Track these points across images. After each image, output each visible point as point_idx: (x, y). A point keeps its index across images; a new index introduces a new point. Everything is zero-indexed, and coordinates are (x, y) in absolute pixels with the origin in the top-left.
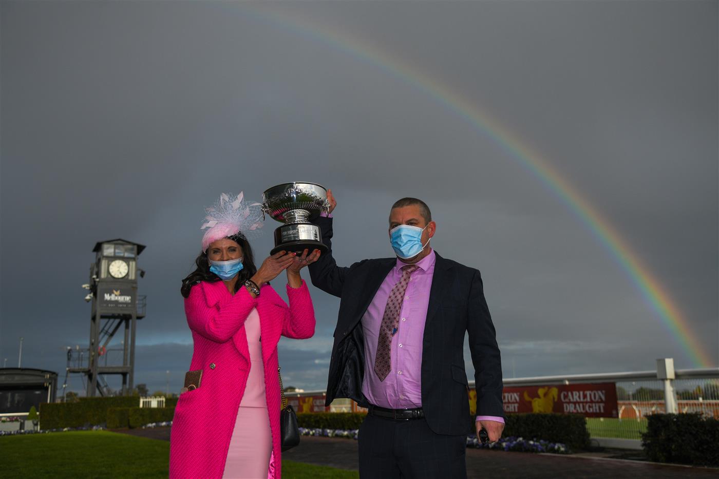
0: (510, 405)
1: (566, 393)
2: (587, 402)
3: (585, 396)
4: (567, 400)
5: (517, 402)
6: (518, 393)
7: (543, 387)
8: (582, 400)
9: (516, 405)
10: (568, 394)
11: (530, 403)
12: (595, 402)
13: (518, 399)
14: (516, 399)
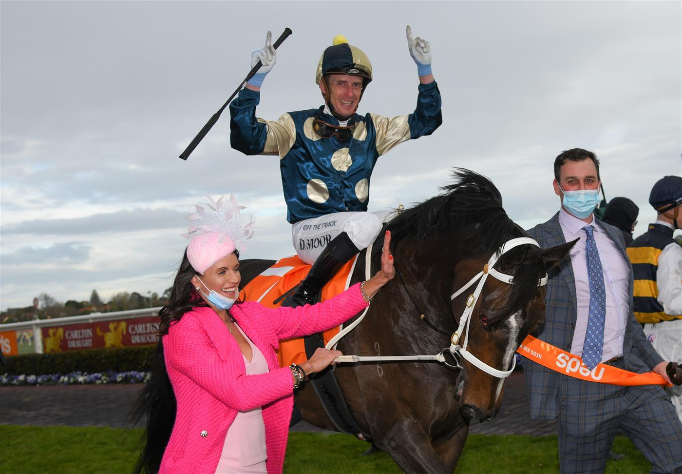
0: (86, 340)
1: (133, 326)
2: (147, 334)
3: (146, 328)
4: (134, 332)
5: (90, 338)
6: (92, 329)
7: (113, 321)
8: (144, 332)
9: (91, 340)
10: (134, 327)
11: (103, 337)
12: (153, 333)
13: (91, 334)
14: (89, 335)
